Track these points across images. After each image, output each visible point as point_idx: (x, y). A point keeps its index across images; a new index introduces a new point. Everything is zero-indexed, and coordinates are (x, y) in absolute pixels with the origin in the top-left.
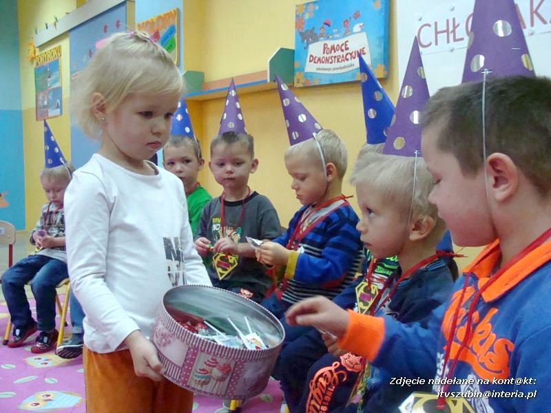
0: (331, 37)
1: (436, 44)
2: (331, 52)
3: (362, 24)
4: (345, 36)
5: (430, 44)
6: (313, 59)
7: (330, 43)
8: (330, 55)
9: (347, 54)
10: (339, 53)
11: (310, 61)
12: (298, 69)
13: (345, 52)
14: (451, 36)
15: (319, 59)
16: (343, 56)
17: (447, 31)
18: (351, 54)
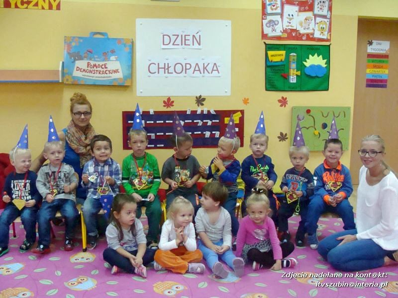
0: (93, 59)
1: (159, 73)
2: (93, 68)
3: (116, 57)
4: (104, 60)
5: (155, 73)
6: (79, 69)
7: (92, 63)
8: (92, 69)
9: (106, 71)
10: (100, 69)
11: (77, 70)
12: (67, 74)
13: (105, 70)
14: (166, 71)
15: (84, 70)
16: (103, 71)
17: (164, 68)
18: (109, 71)
